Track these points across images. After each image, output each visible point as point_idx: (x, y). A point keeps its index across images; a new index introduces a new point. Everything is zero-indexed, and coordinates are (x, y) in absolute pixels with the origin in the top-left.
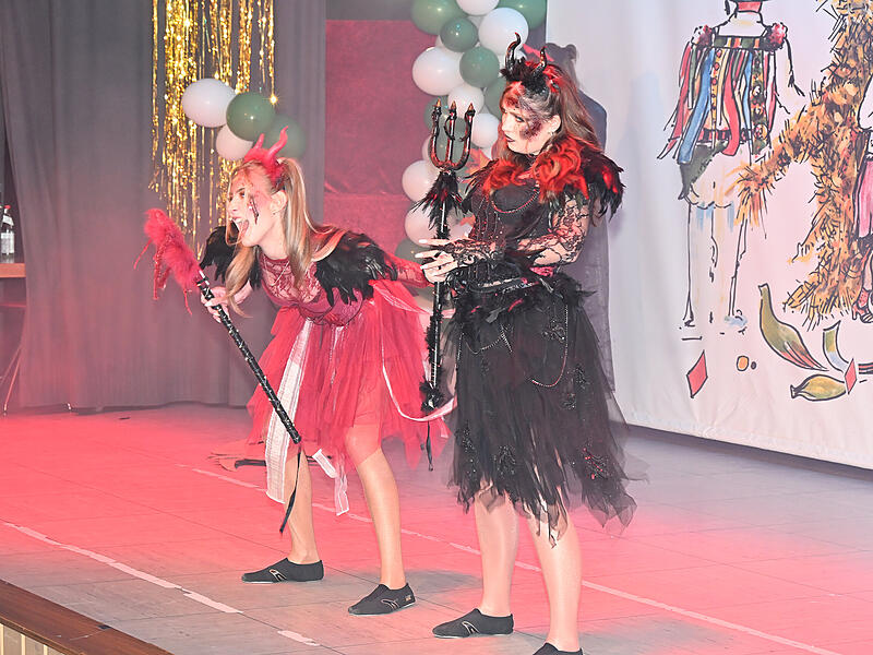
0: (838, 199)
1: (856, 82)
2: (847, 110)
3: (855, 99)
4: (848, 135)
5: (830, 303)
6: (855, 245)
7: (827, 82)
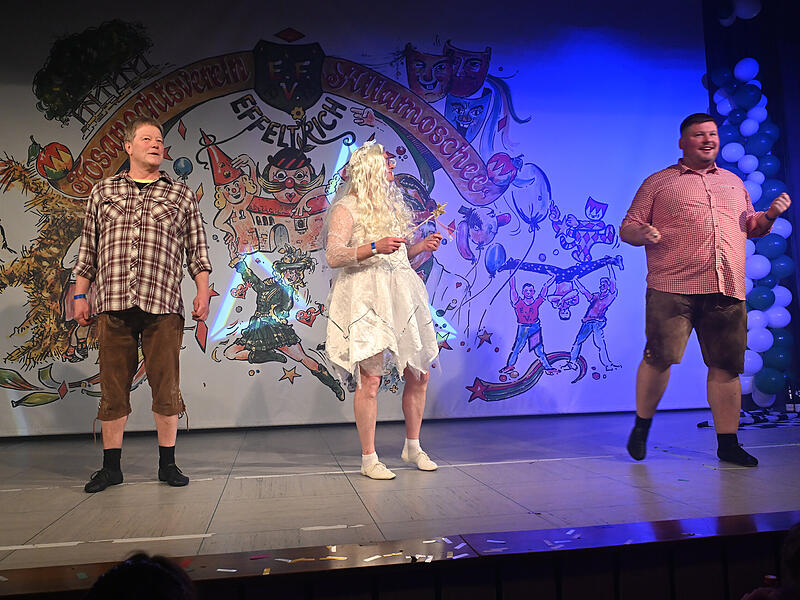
0: (48, 304)
1: (59, 247)
2: (52, 260)
3: (59, 255)
4: (54, 271)
5: (43, 356)
6: (62, 325)
7: (35, 247)
